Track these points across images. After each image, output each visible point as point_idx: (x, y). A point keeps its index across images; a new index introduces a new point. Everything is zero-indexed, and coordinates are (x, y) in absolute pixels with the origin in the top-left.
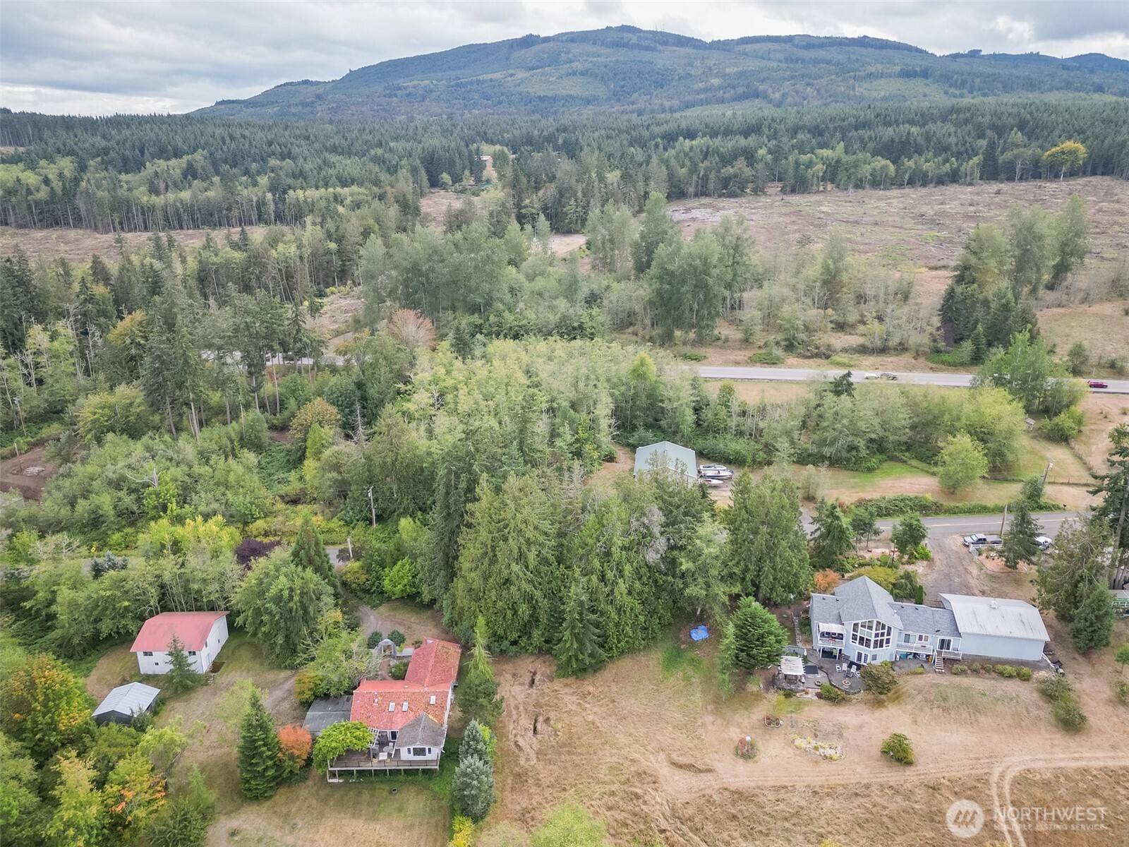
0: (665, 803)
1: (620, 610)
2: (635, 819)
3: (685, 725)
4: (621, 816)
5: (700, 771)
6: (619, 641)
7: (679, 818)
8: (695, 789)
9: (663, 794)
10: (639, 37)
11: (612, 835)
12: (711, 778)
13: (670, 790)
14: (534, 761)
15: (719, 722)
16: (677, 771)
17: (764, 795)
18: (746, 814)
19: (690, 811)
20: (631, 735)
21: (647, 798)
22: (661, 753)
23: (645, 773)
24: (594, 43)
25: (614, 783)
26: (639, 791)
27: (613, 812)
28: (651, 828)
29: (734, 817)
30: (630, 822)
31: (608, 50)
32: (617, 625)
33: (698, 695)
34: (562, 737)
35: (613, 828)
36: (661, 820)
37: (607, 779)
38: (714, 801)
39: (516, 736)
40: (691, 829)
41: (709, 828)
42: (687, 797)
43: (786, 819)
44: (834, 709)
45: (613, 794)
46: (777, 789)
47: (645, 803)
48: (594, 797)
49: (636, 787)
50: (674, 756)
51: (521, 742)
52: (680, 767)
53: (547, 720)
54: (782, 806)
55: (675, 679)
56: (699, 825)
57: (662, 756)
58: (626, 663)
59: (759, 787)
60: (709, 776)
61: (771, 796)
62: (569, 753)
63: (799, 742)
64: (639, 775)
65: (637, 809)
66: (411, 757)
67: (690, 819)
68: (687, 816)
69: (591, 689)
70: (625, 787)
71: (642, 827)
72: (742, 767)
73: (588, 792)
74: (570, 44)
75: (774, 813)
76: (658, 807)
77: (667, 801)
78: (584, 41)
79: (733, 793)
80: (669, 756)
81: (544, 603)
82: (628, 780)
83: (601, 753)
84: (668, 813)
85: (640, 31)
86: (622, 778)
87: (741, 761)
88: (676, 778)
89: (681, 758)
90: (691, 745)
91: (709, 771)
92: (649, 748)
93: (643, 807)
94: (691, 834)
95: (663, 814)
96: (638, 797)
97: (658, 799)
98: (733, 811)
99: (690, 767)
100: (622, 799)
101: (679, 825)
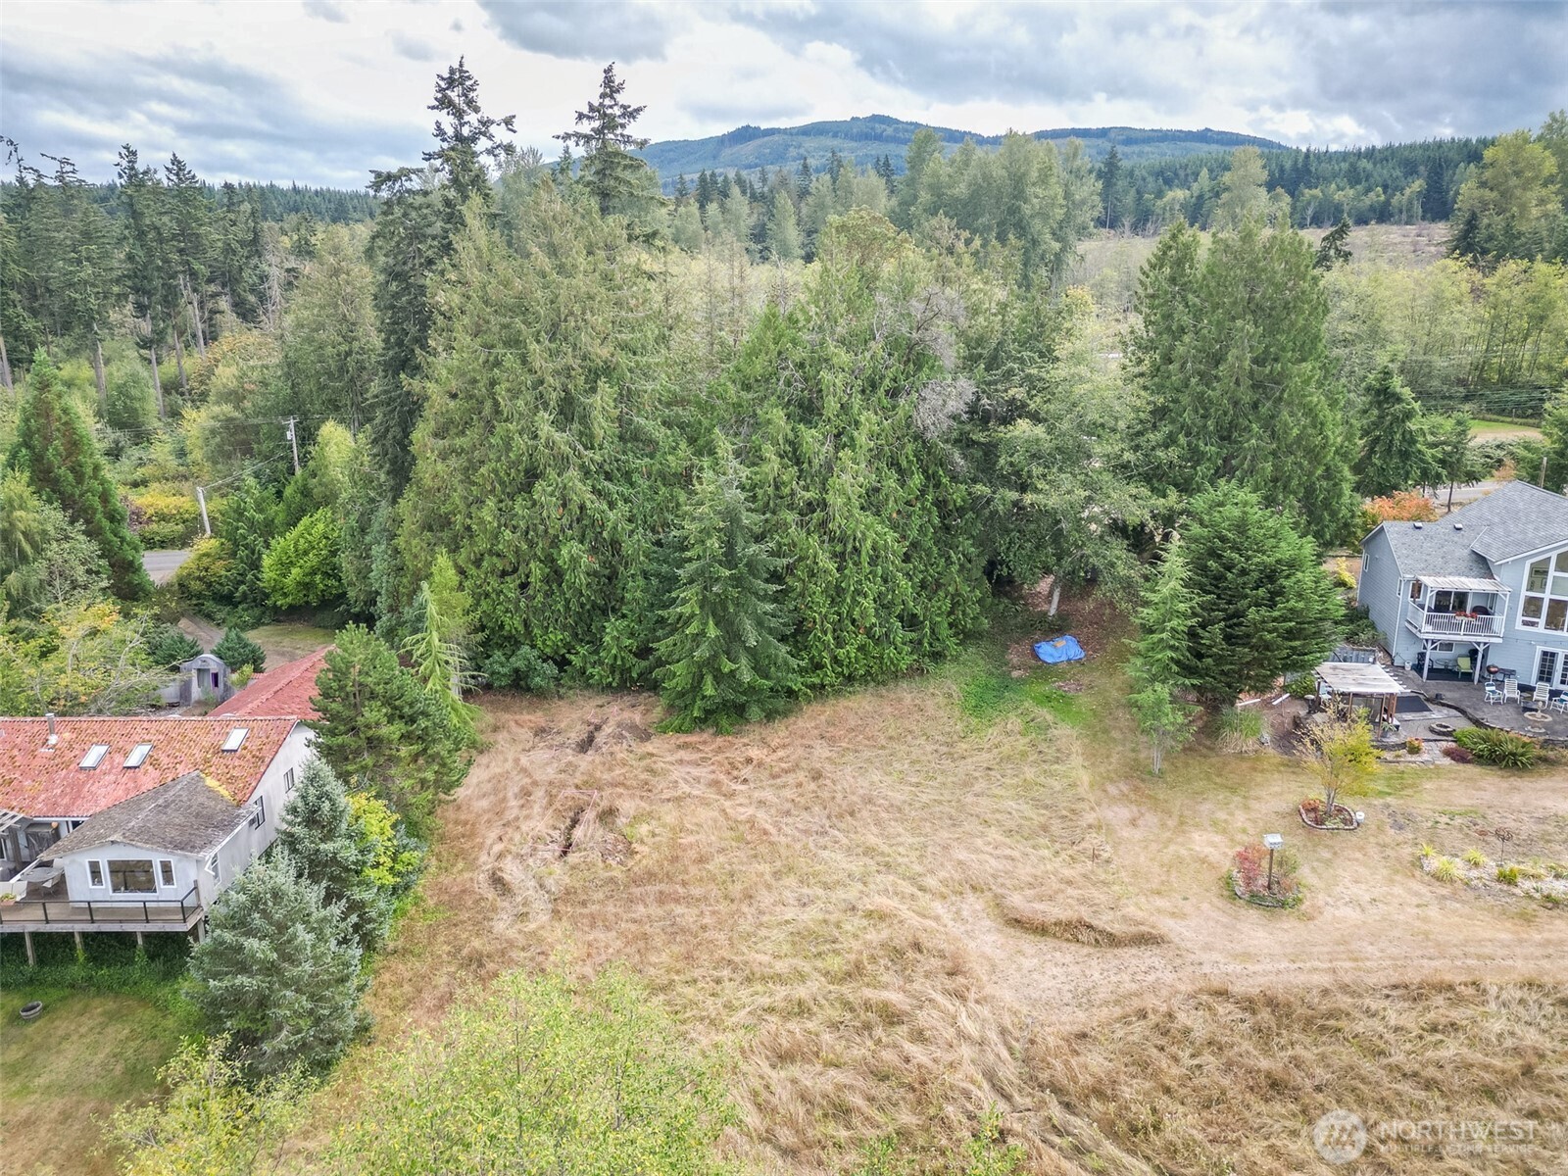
0: (993, 1036)
1: (845, 552)
2: (882, 1091)
3: (1045, 828)
4: (820, 1081)
5: (1113, 941)
6: (840, 642)
7: (1057, 1090)
8: (1103, 994)
9: (985, 1011)
10: (896, 130)
11: (788, 1152)
12: (1156, 962)
13: (1007, 996)
14: (540, 918)
15: (1151, 819)
16: (1029, 944)
17: (1371, 1014)
18: (1322, 1074)
19: (1095, 1062)
20: (869, 851)
21: (925, 1018)
22: (971, 897)
23: (917, 947)
24: (835, 135)
25: (802, 977)
26: (895, 997)
27: (794, 1070)
28: (945, 1123)
29: (1277, 1085)
30: (858, 1101)
31: (854, 144)
32: (836, 594)
33: (1077, 760)
34: (647, 856)
35: (791, 1122)
36: (984, 1094)
37: (781, 966)
38: (1187, 1031)
39: (500, 856)
40: (1110, 1130)
41: (1183, 1123)
42: (1078, 1019)
43: (1489, 1093)
44: (1516, 781)
45: (802, 1010)
46: (1416, 994)
47: (919, 1036)
48: (729, 1022)
49: (885, 987)
50: (1017, 901)
51: (511, 871)
52: (1041, 930)
53: (608, 815)
54: (1451, 1049)
55: (1004, 732)
56: (1145, 1116)
57: (973, 904)
58: (859, 704)
59: (1345, 989)
60: (1148, 957)
61: (1396, 1014)
62: (662, 899)
63: (1436, 862)
64: (897, 953)
65: (888, 1055)
66: (104, 892)
67: (1099, 1093)
68: (1085, 1080)
69: (755, 753)
70: (846, 990)
71: (907, 1118)
72: (1257, 932)
73: (712, 1007)
74: (801, 138)
75: (1430, 1072)
76: (966, 1051)
77: (1003, 1032)
78: (821, 134)
79: (1249, 1005)
80: (998, 903)
81: (636, 543)
82: (858, 967)
83: (766, 899)
84: (1009, 1072)
85: (897, 121)
86: (835, 964)
87: (1254, 914)
88: (1028, 963)
89: (1038, 906)
90: (1067, 873)
91: (1145, 939)
92: (931, 882)
93: (915, 1050)
94: (1110, 1148)
95: (990, 1076)
96: (892, 1017)
97: (971, 1028)
98: (1265, 1064)
99: (1073, 931)
100: (834, 1026)
101: (1056, 1112)
